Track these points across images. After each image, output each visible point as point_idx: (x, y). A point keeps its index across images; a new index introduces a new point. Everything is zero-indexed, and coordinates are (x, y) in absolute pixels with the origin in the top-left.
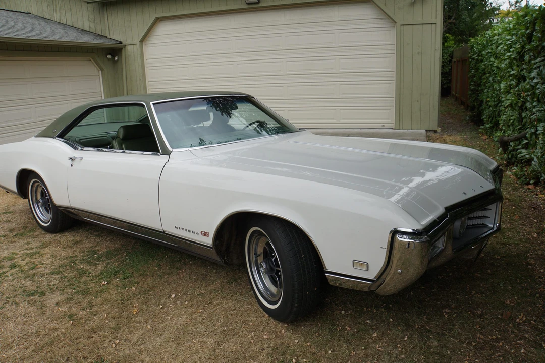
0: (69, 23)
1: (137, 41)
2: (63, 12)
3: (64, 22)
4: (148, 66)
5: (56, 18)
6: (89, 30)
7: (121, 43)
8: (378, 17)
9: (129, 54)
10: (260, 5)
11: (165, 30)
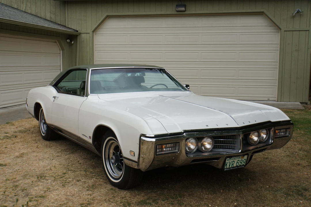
0: (33, 13)
1: (90, 31)
2: (29, 4)
3: (29, 12)
4: (96, 49)
5: (23, 9)
6: (50, 20)
7: (77, 31)
8: (268, 25)
9: (83, 40)
10: (186, 13)
11: (112, 25)
